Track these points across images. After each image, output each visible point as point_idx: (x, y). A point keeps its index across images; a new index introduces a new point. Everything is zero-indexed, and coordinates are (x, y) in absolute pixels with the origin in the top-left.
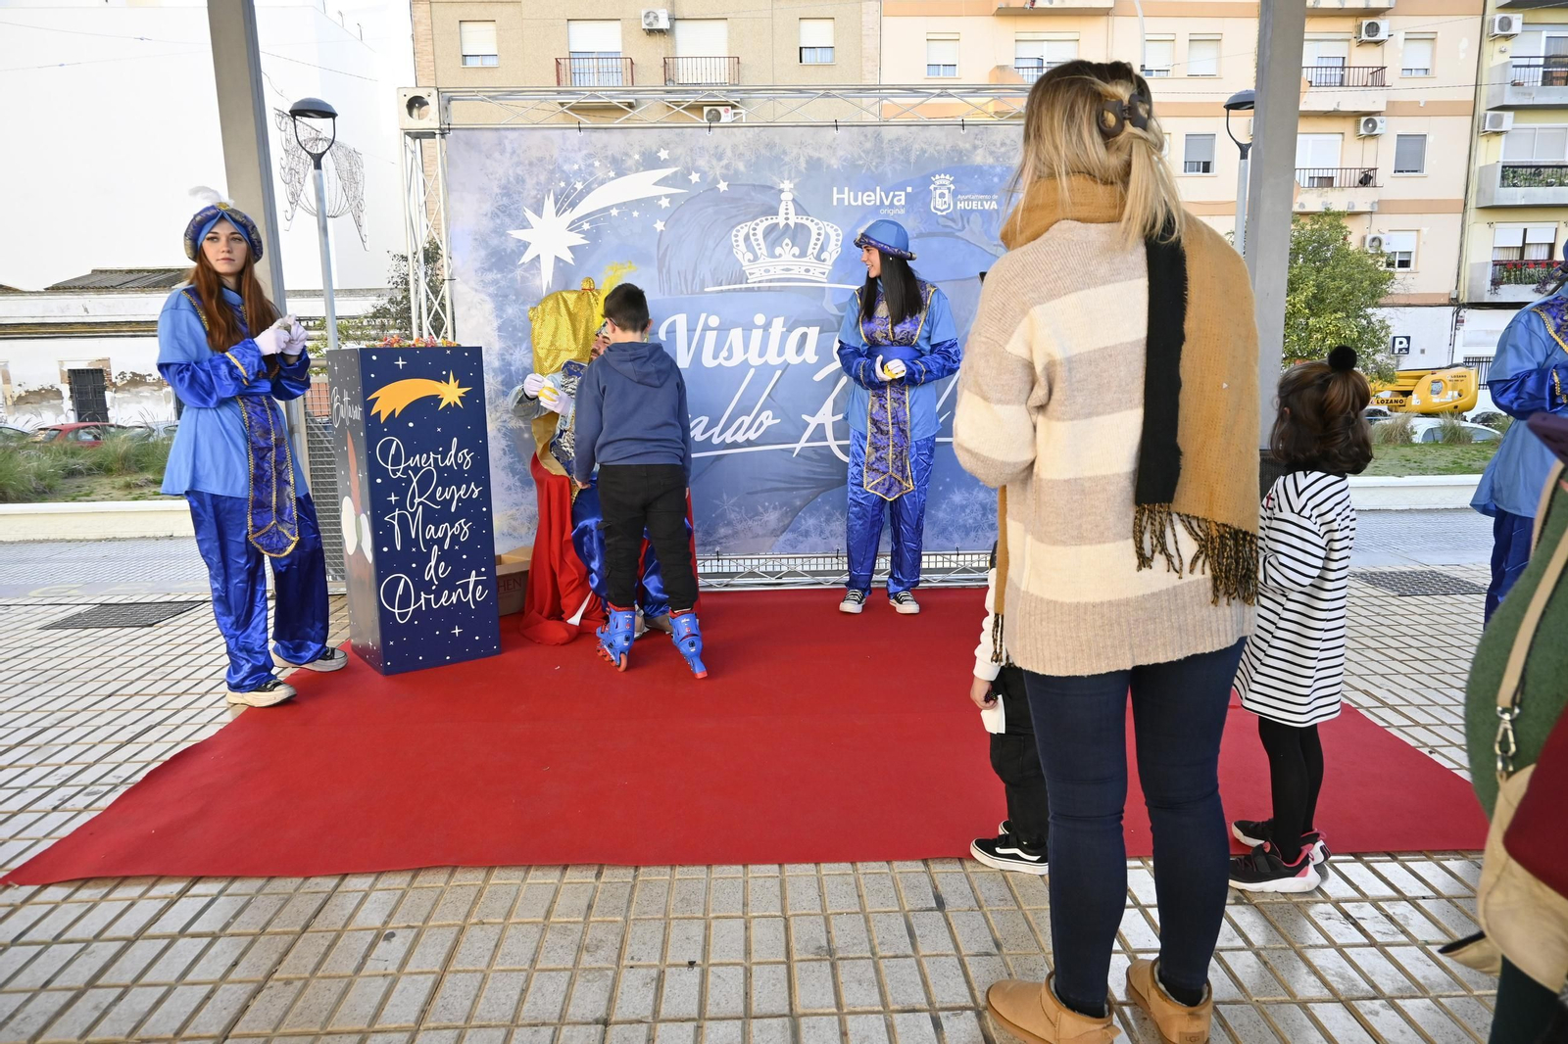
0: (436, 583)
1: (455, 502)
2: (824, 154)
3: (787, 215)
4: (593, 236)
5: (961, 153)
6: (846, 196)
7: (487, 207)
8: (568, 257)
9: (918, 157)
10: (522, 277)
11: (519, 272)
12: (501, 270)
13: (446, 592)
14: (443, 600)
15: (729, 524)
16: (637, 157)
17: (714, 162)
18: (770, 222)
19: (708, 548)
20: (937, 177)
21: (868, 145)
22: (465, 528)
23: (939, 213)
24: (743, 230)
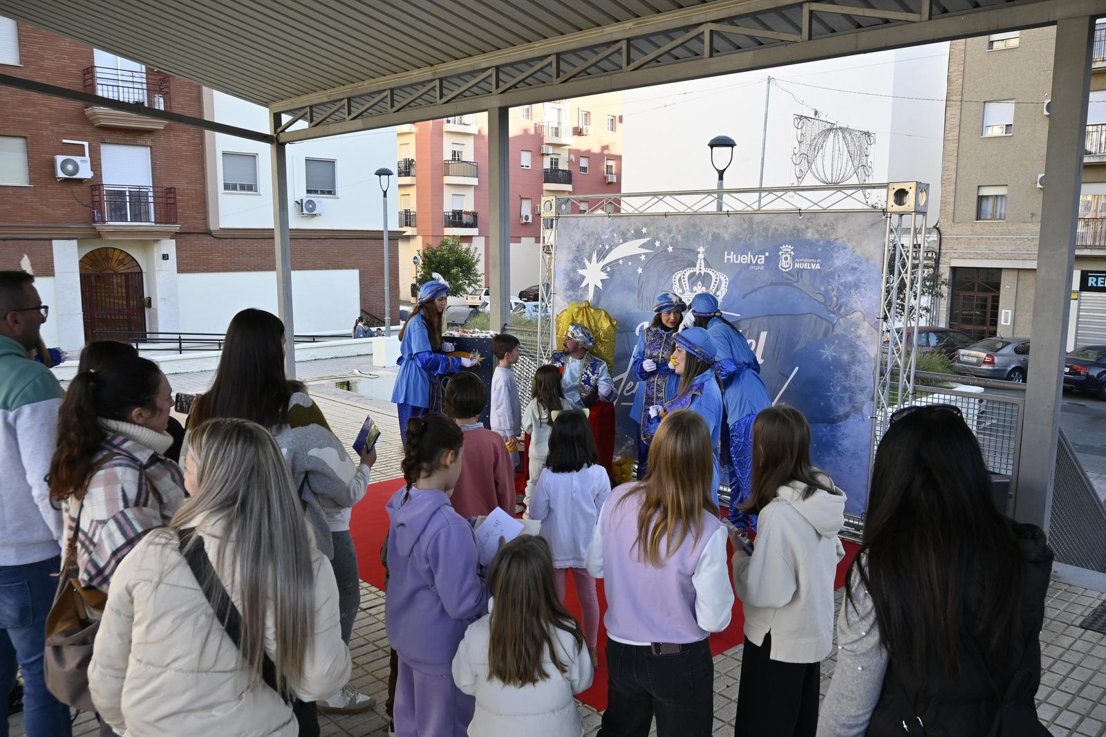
2: (721, 231)
3: (701, 268)
4: (611, 274)
5: (798, 231)
6: (731, 257)
7: (571, 257)
9: (773, 234)
10: (581, 295)
11: (580, 291)
12: (573, 290)
16: (632, 232)
17: (667, 235)
18: (692, 271)
20: (784, 246)
21: (745, 226)
23: (784, 270)
24: (678, 275)
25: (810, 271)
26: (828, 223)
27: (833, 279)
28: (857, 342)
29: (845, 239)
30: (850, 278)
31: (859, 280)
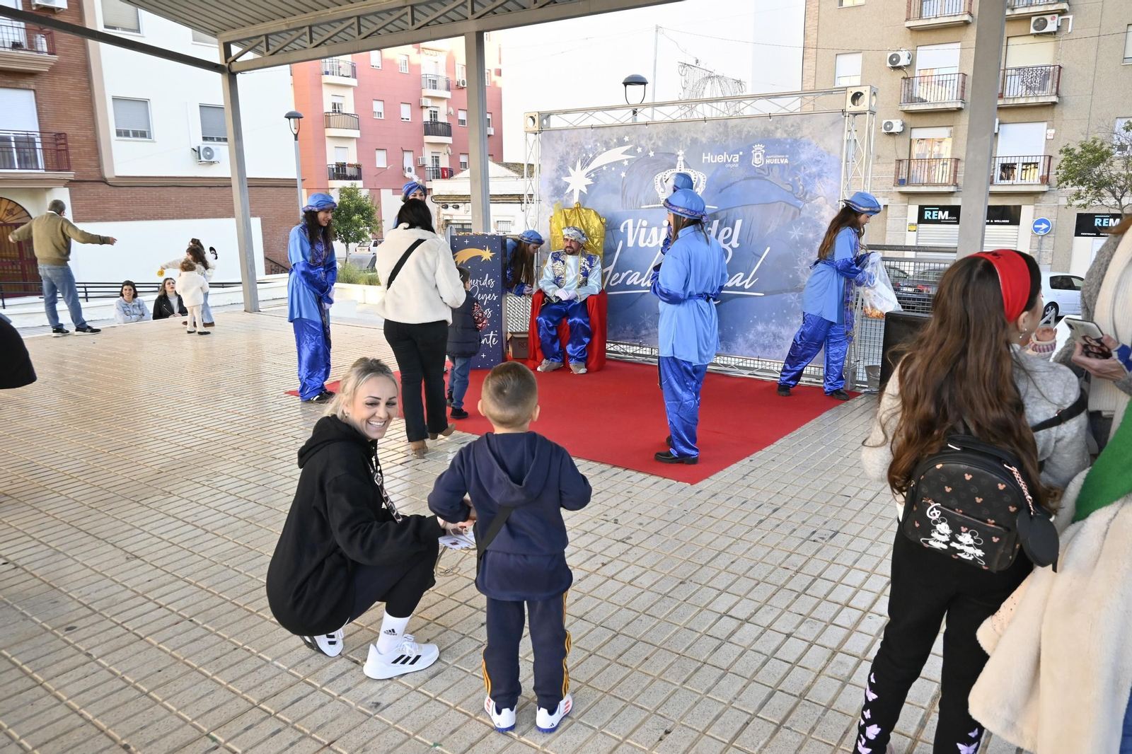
1: (486, 301)
2: (699, 136)
3: (681, 168)
4: (595, 180)
5: (769, 132)
6: (709, 158)
7: (555, 167)
8: (585, 190)
9: (746, 136)
10: (567, 200)
11: (565, 197)
12: (558, 197)
16: (615, 141)
17: (648, 141)
18: (672, 172)
20: (756, 146)
21: (721, 130)
22: (490, 313)
23: (756, 166)
24: (660, 176)
25: (779, 165)
26: (795, 124)
27: (799, 171)
28: (821, 222)
29: (810, 136)
30: (814, 169)
31: (822, 170)
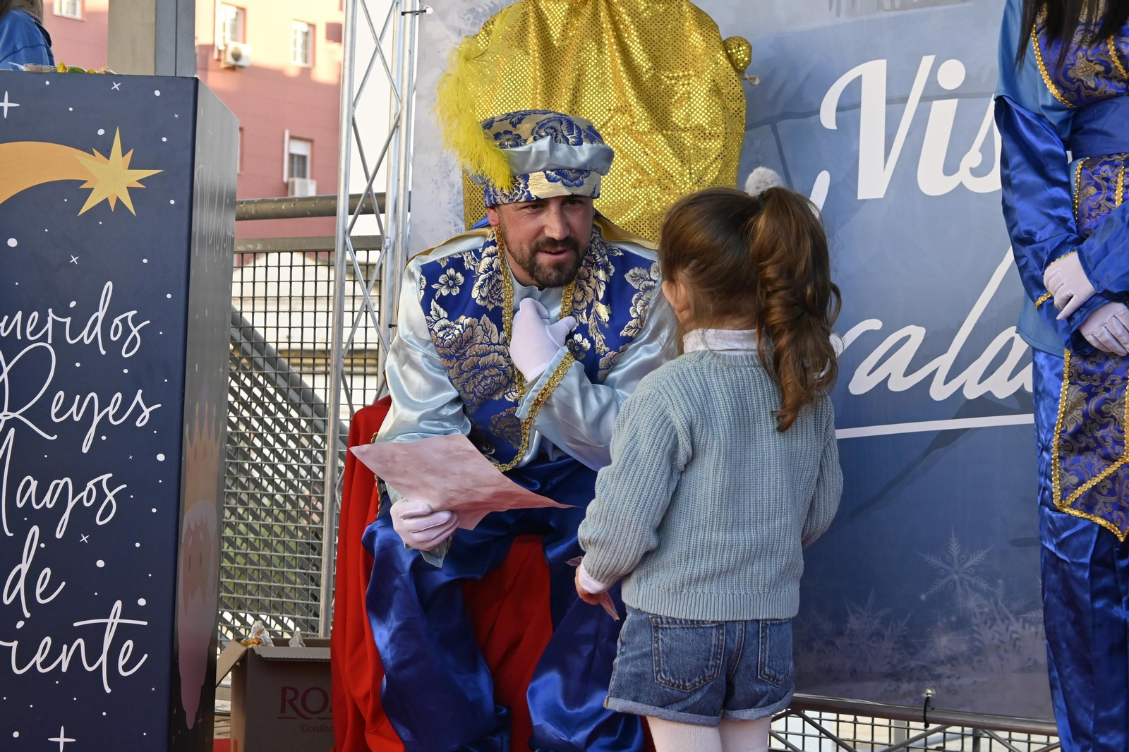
0: (27, 615)
1: (92, 431)
13: (48, 640)
14: (38, 659)
15: (962, 624)
19: (905, 686)
22: (110, 496)
